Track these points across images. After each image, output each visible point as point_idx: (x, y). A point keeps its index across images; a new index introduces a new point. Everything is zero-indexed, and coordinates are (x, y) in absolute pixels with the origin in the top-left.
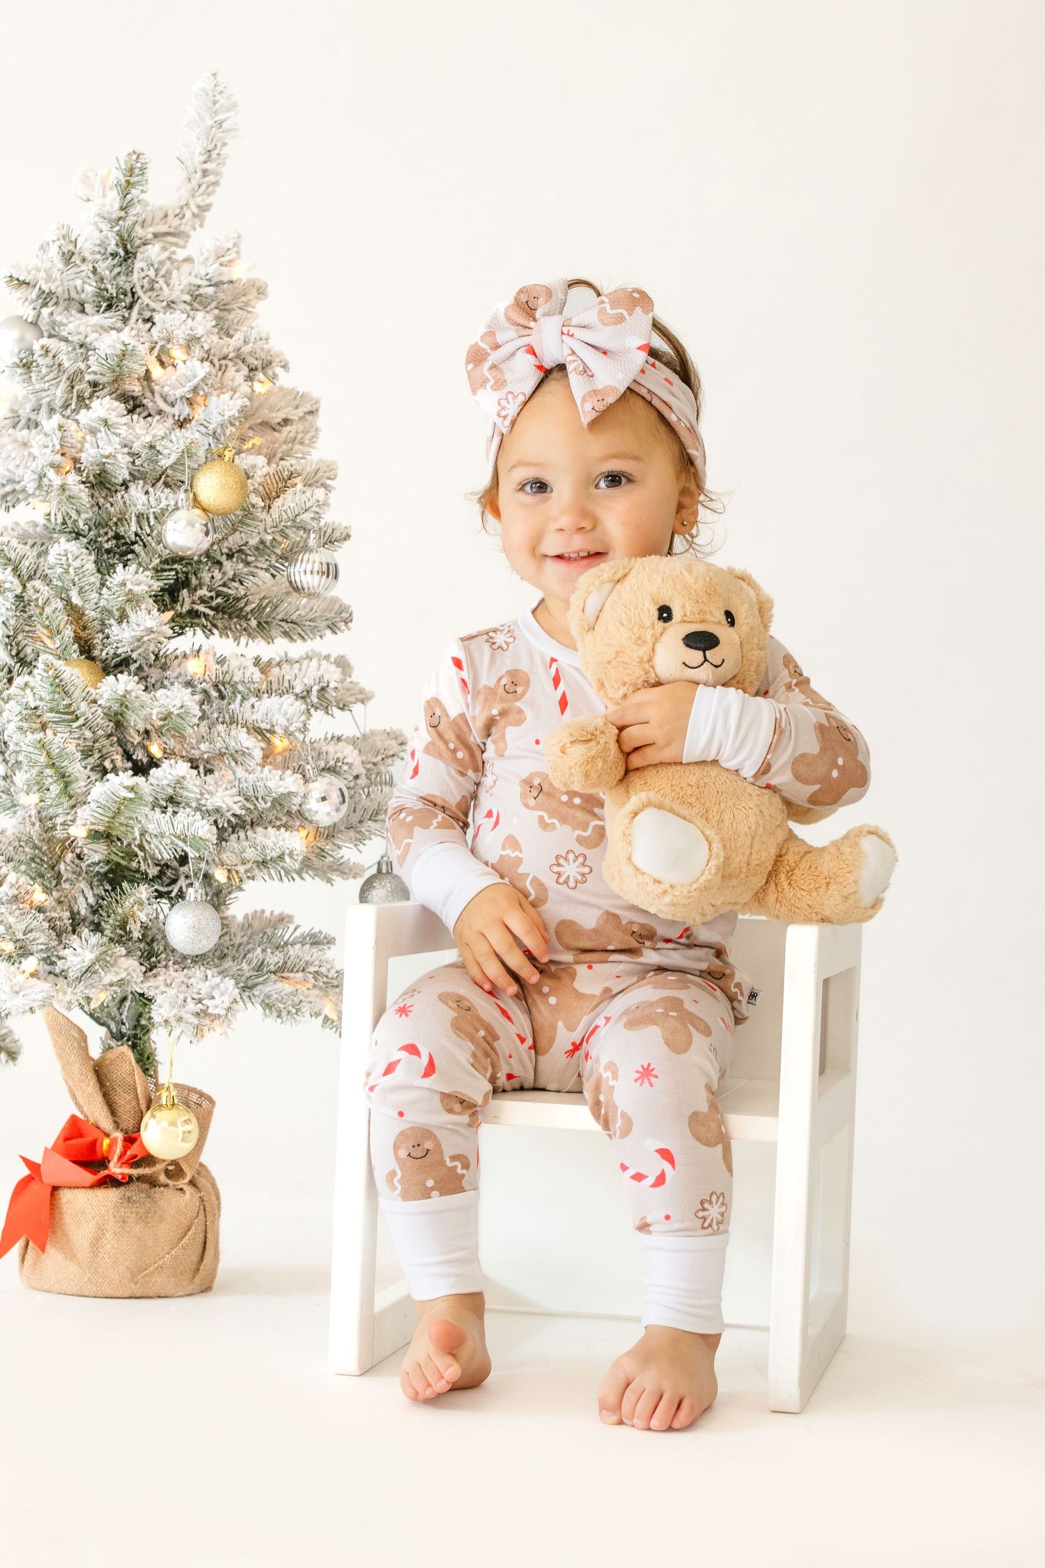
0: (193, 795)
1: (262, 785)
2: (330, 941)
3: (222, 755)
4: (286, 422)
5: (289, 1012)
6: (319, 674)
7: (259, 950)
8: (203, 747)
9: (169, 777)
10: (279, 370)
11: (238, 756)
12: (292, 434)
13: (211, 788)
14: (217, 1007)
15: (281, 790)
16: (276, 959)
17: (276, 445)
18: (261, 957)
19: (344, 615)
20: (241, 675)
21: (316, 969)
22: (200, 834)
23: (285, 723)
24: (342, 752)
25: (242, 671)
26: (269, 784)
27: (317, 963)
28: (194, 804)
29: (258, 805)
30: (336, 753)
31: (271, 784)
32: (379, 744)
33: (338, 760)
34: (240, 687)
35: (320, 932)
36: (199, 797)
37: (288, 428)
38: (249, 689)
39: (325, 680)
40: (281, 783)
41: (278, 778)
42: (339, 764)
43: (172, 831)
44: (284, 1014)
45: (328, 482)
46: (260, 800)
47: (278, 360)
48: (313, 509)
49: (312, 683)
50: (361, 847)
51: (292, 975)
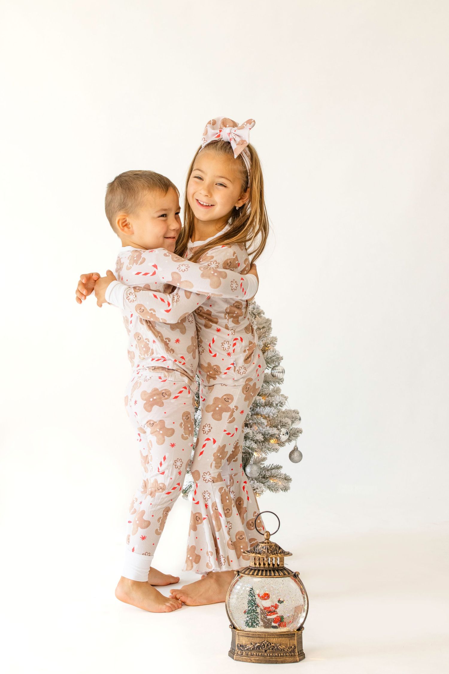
0: (251, 437)
1: (267, 432)
2: (281, 467)
3: (255, 423)
4: (263, 327)
5: (275, 490)
6: (280, 400)
7: (264, 472)
8: (250, 421)
9: (245, 433)
10: (262, 315)
11: (261, 424)
12: (265, 331)
13: (255, 434)
14: (259, 491)
15: (273, 433)
16: (269, 474)
17: (261, 334)
18: (264, 474)
19: (282, 380)
20: (259, 402)
21: (279, 476)
22: (253, 447)
23: (273, 415)
24: (287, 421)
25: (259, 400)
26: (269, 431)
27: (280, 475)
28: (251, 438)
29: (265, 436)
30: (285, 421)
31: (270, 432)
32: (294, 416)
33: (285, 423)
34: (259, 405)
35: (278, 465)
36: (252, 437)
37: (264, 329)
38: (261, 405)
39: (281, 402)
40: (273, 431)
41: (271, 430)
42: (286, 424)
43: (245, 445)
44: (274, 490)
45: (275, 342)
46: (266, 435)
47: (262, 313)
48: (276, 356)
49: (278, 403)
50: (290, 443)
51: (273, 478)
